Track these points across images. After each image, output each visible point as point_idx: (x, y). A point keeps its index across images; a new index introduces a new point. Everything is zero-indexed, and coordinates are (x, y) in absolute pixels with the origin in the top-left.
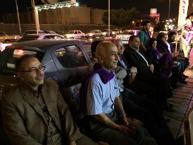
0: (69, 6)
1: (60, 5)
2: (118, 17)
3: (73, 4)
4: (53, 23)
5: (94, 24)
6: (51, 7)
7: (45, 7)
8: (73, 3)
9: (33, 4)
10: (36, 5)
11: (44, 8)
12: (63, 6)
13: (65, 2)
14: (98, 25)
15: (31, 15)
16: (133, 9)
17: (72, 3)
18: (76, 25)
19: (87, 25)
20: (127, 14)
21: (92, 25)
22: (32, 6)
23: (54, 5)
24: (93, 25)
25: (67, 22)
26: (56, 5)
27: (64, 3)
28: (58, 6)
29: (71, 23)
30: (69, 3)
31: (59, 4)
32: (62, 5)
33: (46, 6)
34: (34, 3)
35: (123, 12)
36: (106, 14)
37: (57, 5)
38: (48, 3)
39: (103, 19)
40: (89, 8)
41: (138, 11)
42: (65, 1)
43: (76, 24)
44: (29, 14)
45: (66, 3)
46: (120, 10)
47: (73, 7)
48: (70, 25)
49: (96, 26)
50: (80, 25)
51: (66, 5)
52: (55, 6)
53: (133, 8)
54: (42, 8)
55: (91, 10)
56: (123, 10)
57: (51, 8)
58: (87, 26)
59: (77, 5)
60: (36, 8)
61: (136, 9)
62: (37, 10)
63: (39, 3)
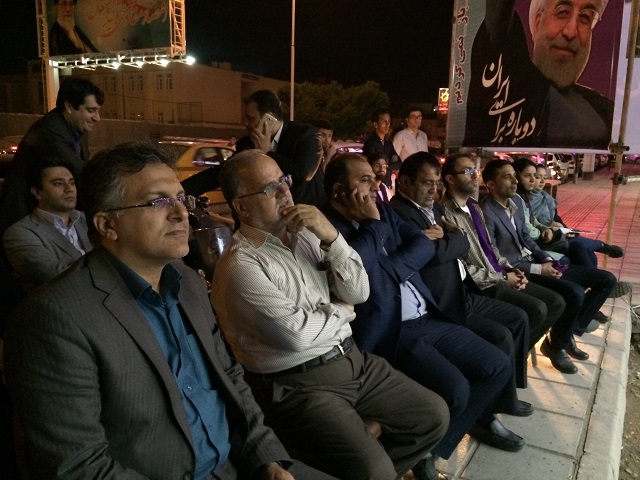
0: (164, 63)
1: (132, 58)
2: (322, 105)
3: (177, 57)
4: (115, 115)
6: (105, 62)
7: (85, 61)
8: (176, 54)
9: (43, 51)
10: (53, 54)
11: (79, 64)
12: (146, 62)
13: (150, 50)
16: (370, 86)
17: (173, 56)
18: (193, 125)
19: (229, 127)
20: (350, 101)
22: (40, 56)
23: (115, 56)
25: (162, 114)
26: (120, 58)
27: (146, 54)
28: (129, 61)
29: (176, 116)
30: (164, 53)
31: (129, 55)
32: (141, 60)
33: (88, 59)
35: (337, 92)
37: (123, 57)
38: (94, 50)
40: (238, 75)
41: (385, 94)
42: (151, 47)
43: (191, 121)
44: (35, 81)
45: (153, 54)
46: (330, 86)
47: (177, 68)
48: (173, 122)
50: (205, 125)
51: (153, 59)
52: (117, 61)
53: (368, 82)
54: (73, 64)
55: (244, 80)
56: (340, 87)
57: (104, 65)
58: (230, 129)
59: (190, 61)
60: (54, 63)
61: (378, 85)
62: (56, 71)
63: (63, 47)
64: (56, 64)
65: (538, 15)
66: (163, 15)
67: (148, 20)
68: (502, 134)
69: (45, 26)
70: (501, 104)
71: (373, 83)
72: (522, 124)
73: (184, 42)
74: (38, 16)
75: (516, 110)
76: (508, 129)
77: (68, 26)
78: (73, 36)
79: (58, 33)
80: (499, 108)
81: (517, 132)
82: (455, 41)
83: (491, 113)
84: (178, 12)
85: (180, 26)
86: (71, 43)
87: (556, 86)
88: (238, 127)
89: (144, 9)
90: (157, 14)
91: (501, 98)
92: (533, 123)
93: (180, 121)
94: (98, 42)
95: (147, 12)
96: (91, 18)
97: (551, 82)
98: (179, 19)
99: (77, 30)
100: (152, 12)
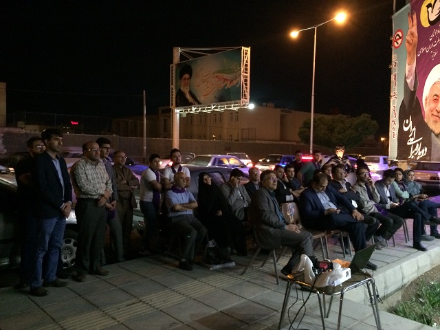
1: (219, 107)
2: (331, 129)
3: (244, 105)
4: (205, 137)
5: (288, 141)
6: (204, 109)
7: (194, 109)
8: (244, 103)
9: (172, 104)
10: (177, 106)
11: (191, 111)
12: (226, 108)
13: (229, 102)
14: (295, 143)
15: (165, 120)
16: (364, 117)
17: (242, 105)
18: (250, 142)
19: (271, 142)
20: (350, 127)
21: (282, 143)
22: (171, 107)
23: (210, 106)
24: (286, 143)
25: (232, 136)
26: (213, 107)
27: (227, 104)
28: (217, 108)
29: (240, 137)
30: (237, 103)
31: (218, 105)
32: (224, 107)
33: (196, 108)
34: (174, 103)
35: (342, 122)
36: (307, 125)
37: (215, 106)
38: (199, 103)
39: (300, 134)
40: (279, 110)
41: (375, 122)
42: (230, 100)
43: (249, 139)
44: (162, 119)
45: (231, 104)
47: (243, 111)
48: (237, 141)
49: (293, 145)
50: (257, 142)
51: (231, 107)
52: (211, 109)
53: (363, 114)
54: (188, 111)
55: (282, 113)
57: (204, 111)
58: (272, 144)
59: (251, 106)
60: (177, 111)
61: (370, 116)
62: (178, 115)
63: (183, 102)
64: (178, 111)
65: (426, 100)
66: (238, 83)
67: (229, 86)
68: (413, 154)
69: (174, 91)
70: (413, 139)
71: (366, 115)
72: (421, 150)
73: (248, 97)
74: (171, 86)
75: (419, 142)
76: (416, 152)
77: (186, 91)
78: (188, 96)
79: (180, 94)
80: (411, 142)
81: (419, 154)
82: (392, 108)
83: (408, 144)
84: (246, 81)
85: (246, 88)
86: (187, 100)
87: (434, 133)
88: (277, 143)
89: (228, 80)
90: (235, 82)
91: (412, 137)
92: (426, 149)
93: (242, 139)
94: (201, 99)
95: (229, 82)
96: (198, 86)
97: (432, 131)
98: (246, 84)
99: (191, 93)
100: (232, 81)
